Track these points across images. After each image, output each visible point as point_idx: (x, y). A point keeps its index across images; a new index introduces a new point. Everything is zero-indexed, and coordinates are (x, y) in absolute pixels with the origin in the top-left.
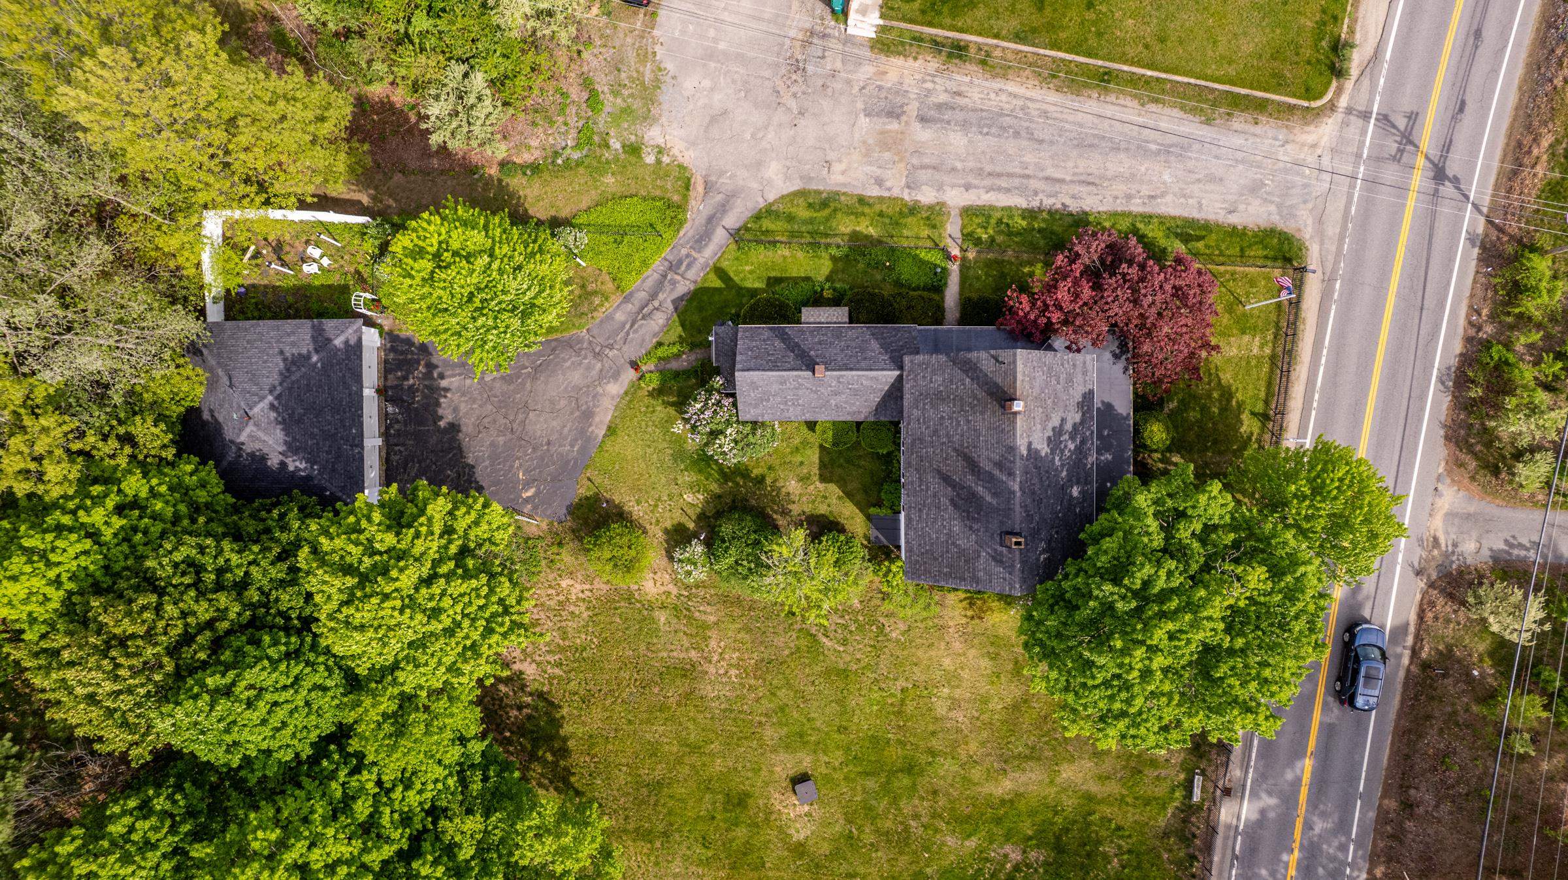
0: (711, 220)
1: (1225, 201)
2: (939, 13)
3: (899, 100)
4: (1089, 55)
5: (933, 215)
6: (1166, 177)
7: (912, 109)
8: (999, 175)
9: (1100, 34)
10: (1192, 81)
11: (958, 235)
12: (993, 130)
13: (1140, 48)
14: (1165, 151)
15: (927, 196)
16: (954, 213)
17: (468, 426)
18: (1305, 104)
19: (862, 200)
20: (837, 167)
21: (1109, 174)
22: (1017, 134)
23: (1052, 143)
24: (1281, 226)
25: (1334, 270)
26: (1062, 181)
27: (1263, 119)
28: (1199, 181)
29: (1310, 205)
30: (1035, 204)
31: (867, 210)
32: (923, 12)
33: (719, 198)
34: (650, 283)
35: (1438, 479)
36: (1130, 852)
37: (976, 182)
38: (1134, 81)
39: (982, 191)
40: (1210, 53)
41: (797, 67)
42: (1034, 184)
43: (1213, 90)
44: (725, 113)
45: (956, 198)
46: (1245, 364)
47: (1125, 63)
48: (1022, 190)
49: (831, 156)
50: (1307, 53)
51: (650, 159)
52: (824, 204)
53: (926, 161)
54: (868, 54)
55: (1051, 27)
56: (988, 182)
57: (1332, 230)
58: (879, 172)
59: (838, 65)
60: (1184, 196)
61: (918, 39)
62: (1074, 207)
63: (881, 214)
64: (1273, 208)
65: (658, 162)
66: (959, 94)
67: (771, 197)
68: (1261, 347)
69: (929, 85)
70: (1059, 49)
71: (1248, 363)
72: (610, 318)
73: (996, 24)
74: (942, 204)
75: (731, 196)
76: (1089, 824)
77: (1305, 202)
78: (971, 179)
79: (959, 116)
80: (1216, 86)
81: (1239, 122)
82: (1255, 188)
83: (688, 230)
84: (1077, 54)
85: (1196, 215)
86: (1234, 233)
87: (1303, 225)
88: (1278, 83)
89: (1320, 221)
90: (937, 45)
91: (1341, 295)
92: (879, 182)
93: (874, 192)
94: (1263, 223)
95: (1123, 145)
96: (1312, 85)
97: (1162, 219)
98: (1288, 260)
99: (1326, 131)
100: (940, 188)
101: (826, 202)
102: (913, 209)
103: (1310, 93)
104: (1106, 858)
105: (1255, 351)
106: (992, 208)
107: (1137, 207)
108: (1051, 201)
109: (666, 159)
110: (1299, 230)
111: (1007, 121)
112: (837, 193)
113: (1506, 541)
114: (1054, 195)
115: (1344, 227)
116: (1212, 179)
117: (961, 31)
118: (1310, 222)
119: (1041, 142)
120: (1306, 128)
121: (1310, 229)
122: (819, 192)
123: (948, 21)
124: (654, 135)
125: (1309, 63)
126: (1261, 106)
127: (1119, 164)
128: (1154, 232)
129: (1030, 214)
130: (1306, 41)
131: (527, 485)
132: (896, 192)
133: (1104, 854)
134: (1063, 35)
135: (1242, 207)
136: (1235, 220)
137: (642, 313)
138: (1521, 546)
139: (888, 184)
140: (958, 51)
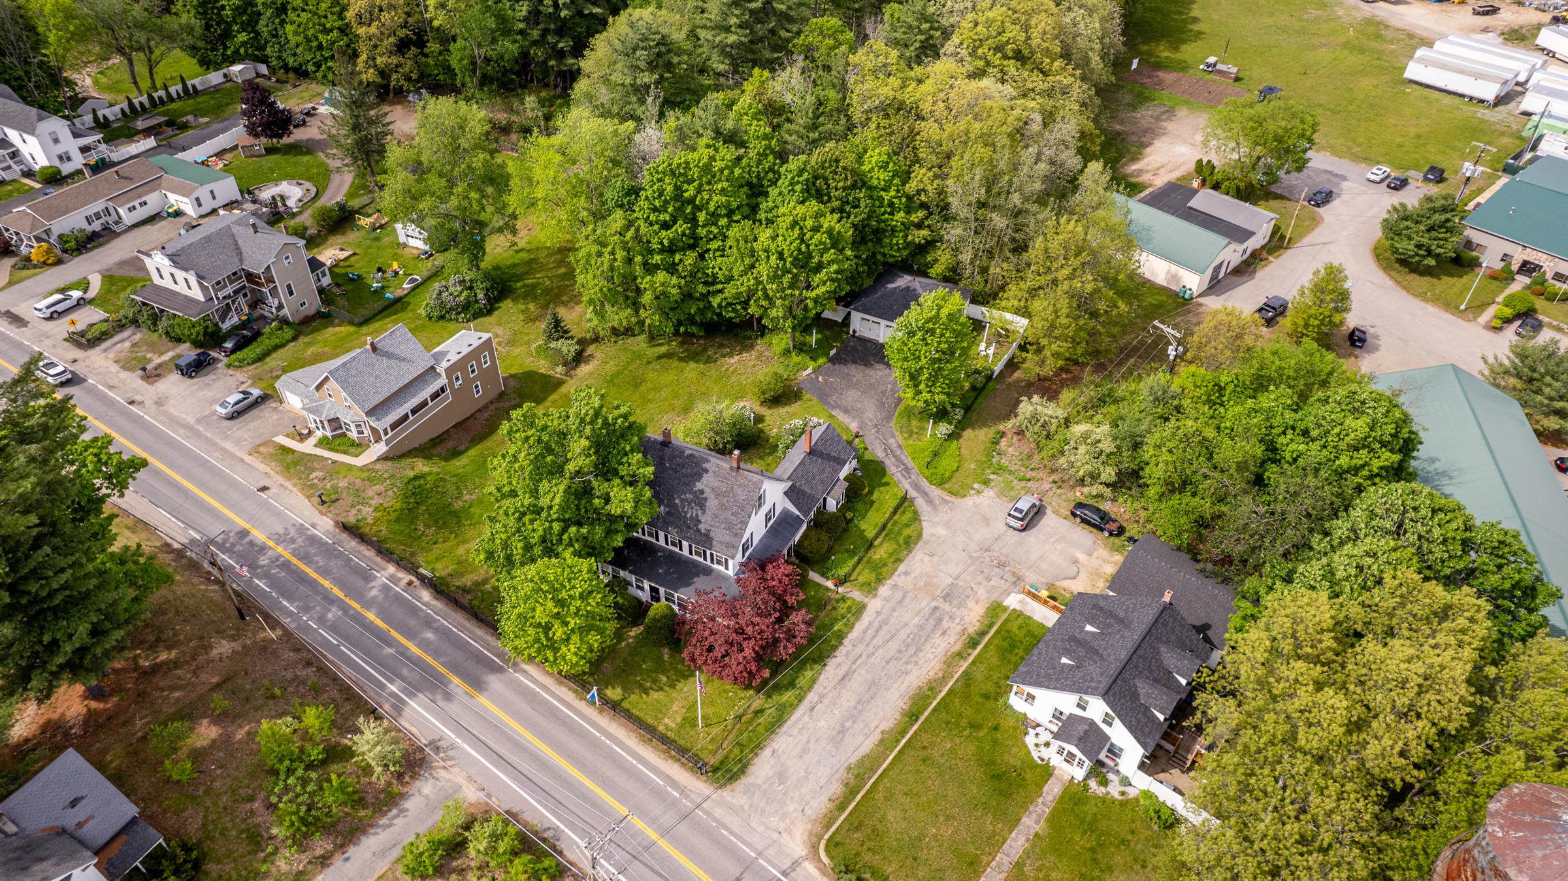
0: (925, 494)
1: (784, 752)
2: (1004, 639)
3: (955, 602)
4: (934, 710)
5: (870, 588)
6: (822, 723)
7: (946, 607)
8: (877, 631)
9: (948, 723)
10: (884, 766)
11: (849, 595)
12: (909, 640)
13: (926, 744)
14: (842, 732)
15: (884, 591)
16: (866, 600)
17: (868, 371)
18: (826, 837)
19: (899, 561)
20: (927, 558)
21: (844, 691)
22: (900, 652)
23: (884, 668)
24: (743, 781)
25: (687, 797)
26: (854, 663)
27: (831, 805)
28: (808, 742)
29: (746, 807)
30: (846, 642)
31: (892, 560)
32: (1008, 632)
33: (937, 502)
34: (903, 457)
35: (489, 796)
36: (420, 538)
37: (880, 618)
38: (903, 733)
39: (871, 619)
40: (900, 787)
41: (1002, 565)
42: (860, 648)
43: (869, 778)
44: (988, 525)
45: (874, 605)
46: (662, 710)
47: (919, 728)
48: (860, 640)
49: (935, 559)
50: (867, 857)
51: (976, 486)
52: (907, 543)
53: (907, 600)
54: (993, 598)
55: (967, 697)
56: (876, 625)
57: (718, 812)
58: (913, 576)
59: (992, 583)
60: (802, 728)
61: (991, 626)
62: (832, 663)
63: (885, 565)
64: (760, 781)
65: (973, 489)
66: (944, 633)
67: (924, 524)
68: (666, 725)
69: (957, 621)
70: (948, 694)
71: (661, 712)
72: (893, 436)
73: (982, 667)
74: (875, 596)
75: (935, 508)
76: (451, 533)
77: (751, 806)
78: (883, 617)
79: (929, 627)
80: (873, 780)
81: (836, 788)
82: (782, 776)
83: (925, 483)
84: (939, 703)
85: (784, 729)
86: (758, 747)
87: (734, 795)
88: (855, 824)
89: (730, 807)
90: (983, 634)
91: (668, 792)
92: (906, 573)
93: (902, 568)
94: (752, 769)
95: (859, 707)
96: (839, 849)
97: (793, 707)
98: (715, 770)
99: (797, 846)
100: (886, 600)
101: (909, 544)
102: (880, 580)
103: (832, 845)
104: (427, 526)
105: (666, 720)
106: (857, 619)
107: (812, 697)
108: (844, 652)
109: (972, 492)
110: (733, 791)
111: (912, 650)
112: (910, 552)
113: (407, 810)
114: (847, 654)
115: (715, 819)
116: (805, 751)
117: (986, 646)
118: (734, 801)
119: (888, 662)
120: (806, 833)
121: (729, 798)
122: (916, 544)
123: (996, 642)
124: (989, 493)
125: (858, 854)
126: (841, 808)
127: (847, 699)
128: (787, 696)
129: (840, 636)
130: (876, 860)
131: (825, 381)
132: (895, 578)
133: (430, 527)
134: (957, 701)
135: (772, 761)
136: (767, 752)
137: (887, 448)
138: (397, 816)
139: (903, 577)
140: (973, 643)
